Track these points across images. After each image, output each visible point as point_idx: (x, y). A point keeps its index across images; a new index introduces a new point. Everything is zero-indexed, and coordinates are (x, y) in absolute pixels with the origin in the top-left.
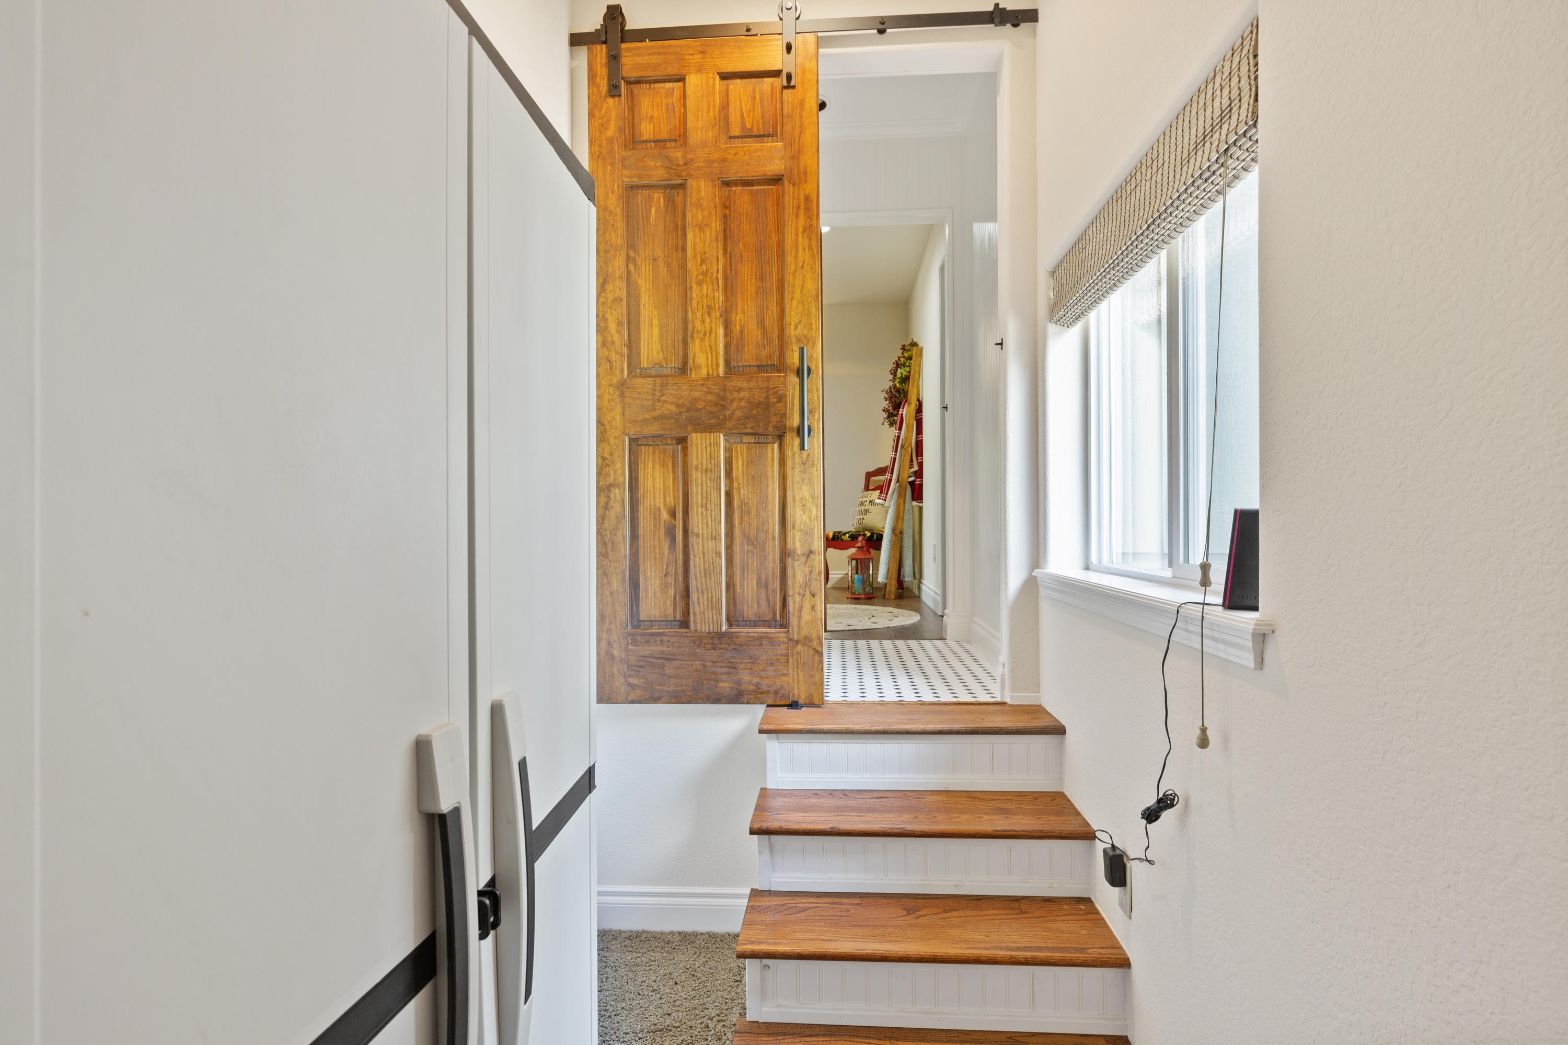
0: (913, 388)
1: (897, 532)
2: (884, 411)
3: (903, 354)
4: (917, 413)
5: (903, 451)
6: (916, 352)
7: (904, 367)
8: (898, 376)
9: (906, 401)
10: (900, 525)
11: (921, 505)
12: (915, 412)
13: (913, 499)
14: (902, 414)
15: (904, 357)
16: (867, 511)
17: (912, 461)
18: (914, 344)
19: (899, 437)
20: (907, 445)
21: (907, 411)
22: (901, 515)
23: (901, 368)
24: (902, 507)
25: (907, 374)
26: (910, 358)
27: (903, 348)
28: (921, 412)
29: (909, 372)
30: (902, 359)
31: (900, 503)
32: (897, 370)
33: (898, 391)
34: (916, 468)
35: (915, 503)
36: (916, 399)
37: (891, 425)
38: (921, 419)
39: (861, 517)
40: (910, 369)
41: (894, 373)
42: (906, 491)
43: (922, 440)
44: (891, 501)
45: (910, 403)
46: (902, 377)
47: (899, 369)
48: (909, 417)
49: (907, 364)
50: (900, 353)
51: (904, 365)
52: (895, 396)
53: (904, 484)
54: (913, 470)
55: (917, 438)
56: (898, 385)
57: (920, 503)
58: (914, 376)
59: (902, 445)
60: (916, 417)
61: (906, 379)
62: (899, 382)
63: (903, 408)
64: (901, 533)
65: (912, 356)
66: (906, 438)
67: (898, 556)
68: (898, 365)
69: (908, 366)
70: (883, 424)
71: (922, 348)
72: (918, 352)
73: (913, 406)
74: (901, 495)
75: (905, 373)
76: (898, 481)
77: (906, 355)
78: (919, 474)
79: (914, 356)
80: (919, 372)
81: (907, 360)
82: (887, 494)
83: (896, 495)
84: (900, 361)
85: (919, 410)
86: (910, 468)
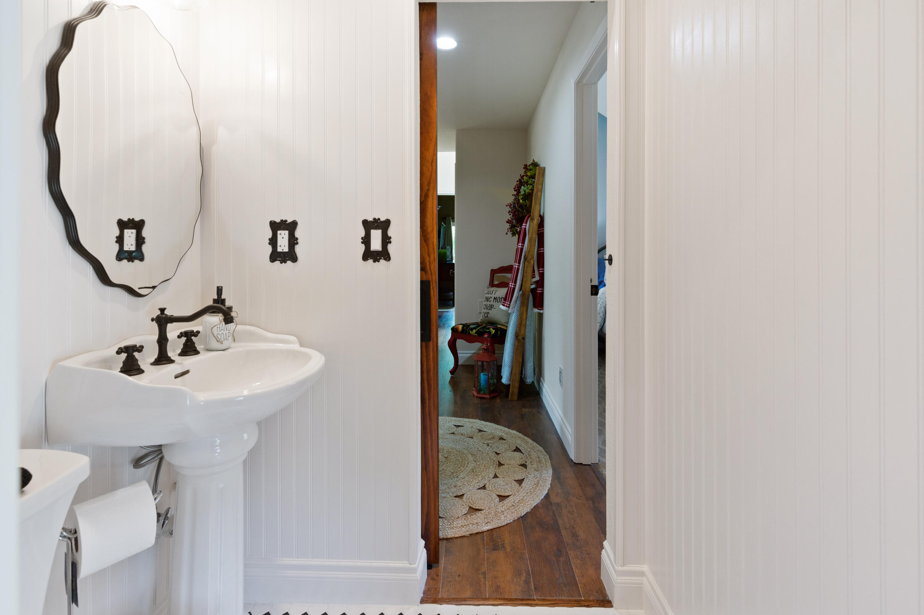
0: (536, 204)
1: (520, 338)
2: (507, 222)
3: (525, 172)
4: (539, 228)
5: (526, 263)
6: (539, 172)
7: (527, 185)
8: (522, 193)
9: (529, 216)
10: (523, 331)
11: (541, 311)
12: (537, 227)
13: (535, 306)
14: (525, 229)
15: (527, 176)
16: (491, 307)
17: (534, 271)
18: (535, 165)
19: (522, 249)
20: (530, 257)
21: (529, 226)
22: (524, 322)
23: (524, 186)
24: (524, 315)
25: (530, 191)
26: (533, 177)
27: (526, 167)
28: (543, 227)
29: (532, 190)
30: (525, 178)
31: (523, 311)
32: (521, 188)
33: (521, 206)
34: (537, 278)
35: (536, 310)
36: (538, 215)
37: (514, 234)
38: (543, 233)
39: (487, 311)
40: (533, 187)
41: (518, 189)
42: (528, 300)
43: (543, 253)
44: (514, 307)
45: (532, 219)
46: (525, 194)
47: (522, 187)
48: (532, 232)
49: (529, 183)
50: (522, 172)
51: (527, 183)
52: (519, 211)
53: (527, 294)
54: (534, 280)
55: (538, 250)
56: (521, 201)
57: (540, 310)
58: (537, 194)
59: (525, 257)
60: (538, 231)
61: (529, 196)
62: (522, 199)
63: (526, 223)
64: (524, 339)
65: (535, 174)
66: (529, 251)
67: (521, 360)
68: (521, 183)
69: (531, 184)
70: (507, 234)
71: (544, 168)
72: (541, 172)
73: (536, 221)
74: (524, 304)
75: (527, 191)
76: (521, 290)
77: (529, 174)
78: (541, 283)
79: (537, 176)
80: (542, 190)
81: (529, 178)
82: (510, 302)
83: (518, 302)
84: (523, 179)
85: (541, 225)
86: (533, 278)
